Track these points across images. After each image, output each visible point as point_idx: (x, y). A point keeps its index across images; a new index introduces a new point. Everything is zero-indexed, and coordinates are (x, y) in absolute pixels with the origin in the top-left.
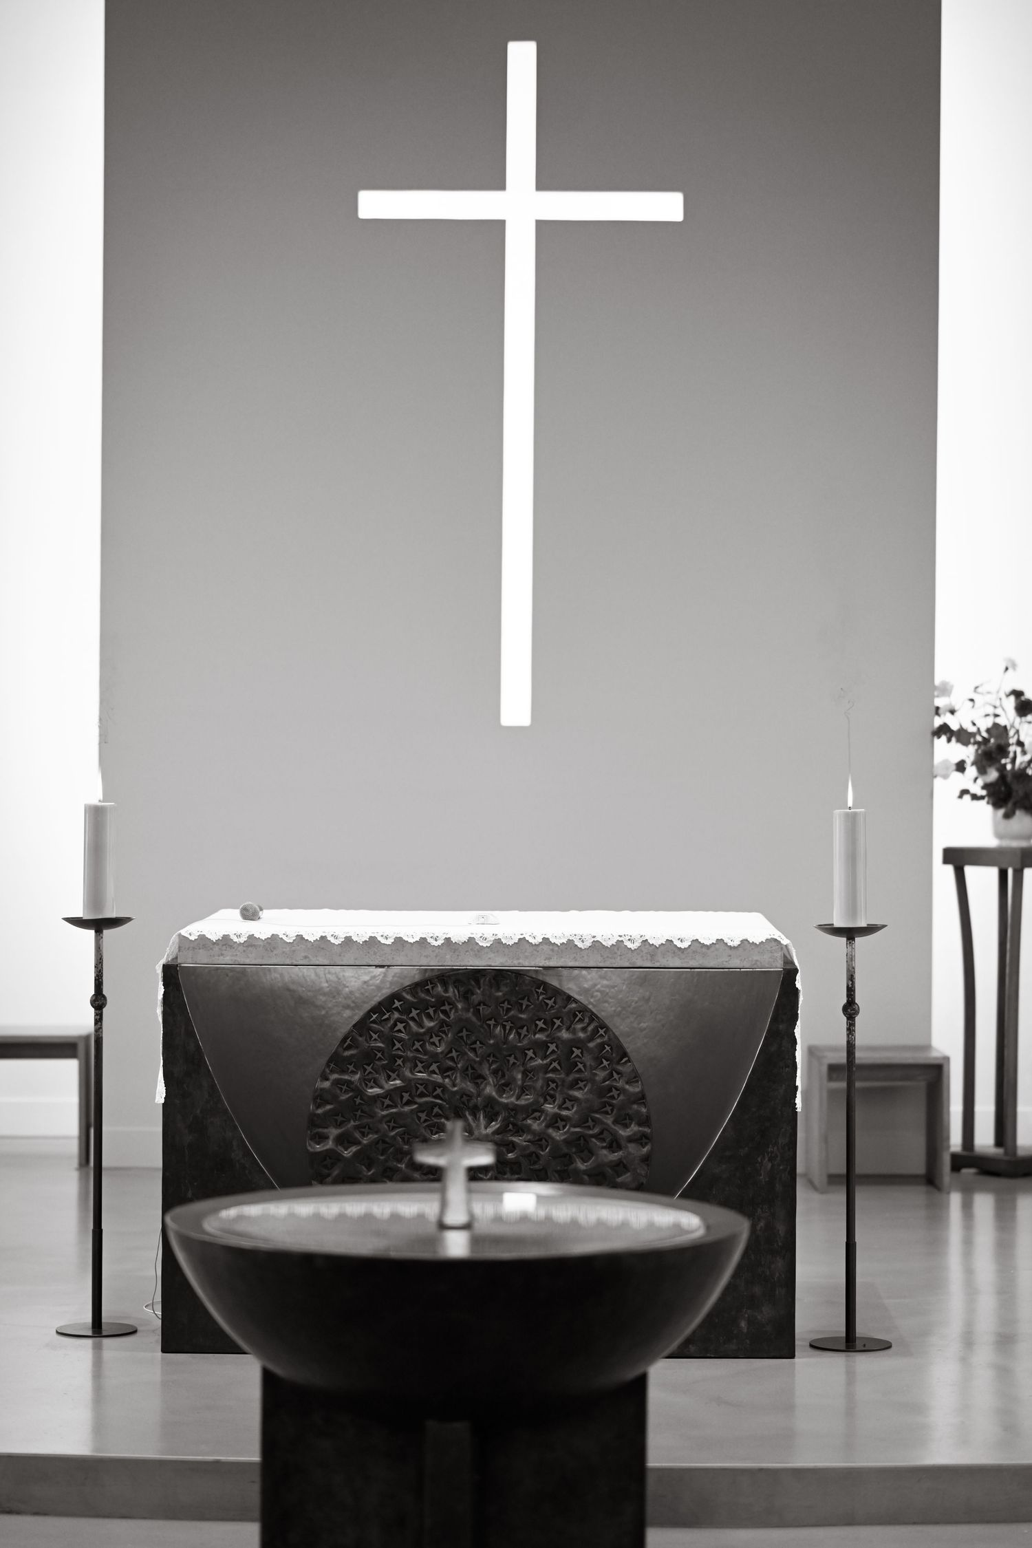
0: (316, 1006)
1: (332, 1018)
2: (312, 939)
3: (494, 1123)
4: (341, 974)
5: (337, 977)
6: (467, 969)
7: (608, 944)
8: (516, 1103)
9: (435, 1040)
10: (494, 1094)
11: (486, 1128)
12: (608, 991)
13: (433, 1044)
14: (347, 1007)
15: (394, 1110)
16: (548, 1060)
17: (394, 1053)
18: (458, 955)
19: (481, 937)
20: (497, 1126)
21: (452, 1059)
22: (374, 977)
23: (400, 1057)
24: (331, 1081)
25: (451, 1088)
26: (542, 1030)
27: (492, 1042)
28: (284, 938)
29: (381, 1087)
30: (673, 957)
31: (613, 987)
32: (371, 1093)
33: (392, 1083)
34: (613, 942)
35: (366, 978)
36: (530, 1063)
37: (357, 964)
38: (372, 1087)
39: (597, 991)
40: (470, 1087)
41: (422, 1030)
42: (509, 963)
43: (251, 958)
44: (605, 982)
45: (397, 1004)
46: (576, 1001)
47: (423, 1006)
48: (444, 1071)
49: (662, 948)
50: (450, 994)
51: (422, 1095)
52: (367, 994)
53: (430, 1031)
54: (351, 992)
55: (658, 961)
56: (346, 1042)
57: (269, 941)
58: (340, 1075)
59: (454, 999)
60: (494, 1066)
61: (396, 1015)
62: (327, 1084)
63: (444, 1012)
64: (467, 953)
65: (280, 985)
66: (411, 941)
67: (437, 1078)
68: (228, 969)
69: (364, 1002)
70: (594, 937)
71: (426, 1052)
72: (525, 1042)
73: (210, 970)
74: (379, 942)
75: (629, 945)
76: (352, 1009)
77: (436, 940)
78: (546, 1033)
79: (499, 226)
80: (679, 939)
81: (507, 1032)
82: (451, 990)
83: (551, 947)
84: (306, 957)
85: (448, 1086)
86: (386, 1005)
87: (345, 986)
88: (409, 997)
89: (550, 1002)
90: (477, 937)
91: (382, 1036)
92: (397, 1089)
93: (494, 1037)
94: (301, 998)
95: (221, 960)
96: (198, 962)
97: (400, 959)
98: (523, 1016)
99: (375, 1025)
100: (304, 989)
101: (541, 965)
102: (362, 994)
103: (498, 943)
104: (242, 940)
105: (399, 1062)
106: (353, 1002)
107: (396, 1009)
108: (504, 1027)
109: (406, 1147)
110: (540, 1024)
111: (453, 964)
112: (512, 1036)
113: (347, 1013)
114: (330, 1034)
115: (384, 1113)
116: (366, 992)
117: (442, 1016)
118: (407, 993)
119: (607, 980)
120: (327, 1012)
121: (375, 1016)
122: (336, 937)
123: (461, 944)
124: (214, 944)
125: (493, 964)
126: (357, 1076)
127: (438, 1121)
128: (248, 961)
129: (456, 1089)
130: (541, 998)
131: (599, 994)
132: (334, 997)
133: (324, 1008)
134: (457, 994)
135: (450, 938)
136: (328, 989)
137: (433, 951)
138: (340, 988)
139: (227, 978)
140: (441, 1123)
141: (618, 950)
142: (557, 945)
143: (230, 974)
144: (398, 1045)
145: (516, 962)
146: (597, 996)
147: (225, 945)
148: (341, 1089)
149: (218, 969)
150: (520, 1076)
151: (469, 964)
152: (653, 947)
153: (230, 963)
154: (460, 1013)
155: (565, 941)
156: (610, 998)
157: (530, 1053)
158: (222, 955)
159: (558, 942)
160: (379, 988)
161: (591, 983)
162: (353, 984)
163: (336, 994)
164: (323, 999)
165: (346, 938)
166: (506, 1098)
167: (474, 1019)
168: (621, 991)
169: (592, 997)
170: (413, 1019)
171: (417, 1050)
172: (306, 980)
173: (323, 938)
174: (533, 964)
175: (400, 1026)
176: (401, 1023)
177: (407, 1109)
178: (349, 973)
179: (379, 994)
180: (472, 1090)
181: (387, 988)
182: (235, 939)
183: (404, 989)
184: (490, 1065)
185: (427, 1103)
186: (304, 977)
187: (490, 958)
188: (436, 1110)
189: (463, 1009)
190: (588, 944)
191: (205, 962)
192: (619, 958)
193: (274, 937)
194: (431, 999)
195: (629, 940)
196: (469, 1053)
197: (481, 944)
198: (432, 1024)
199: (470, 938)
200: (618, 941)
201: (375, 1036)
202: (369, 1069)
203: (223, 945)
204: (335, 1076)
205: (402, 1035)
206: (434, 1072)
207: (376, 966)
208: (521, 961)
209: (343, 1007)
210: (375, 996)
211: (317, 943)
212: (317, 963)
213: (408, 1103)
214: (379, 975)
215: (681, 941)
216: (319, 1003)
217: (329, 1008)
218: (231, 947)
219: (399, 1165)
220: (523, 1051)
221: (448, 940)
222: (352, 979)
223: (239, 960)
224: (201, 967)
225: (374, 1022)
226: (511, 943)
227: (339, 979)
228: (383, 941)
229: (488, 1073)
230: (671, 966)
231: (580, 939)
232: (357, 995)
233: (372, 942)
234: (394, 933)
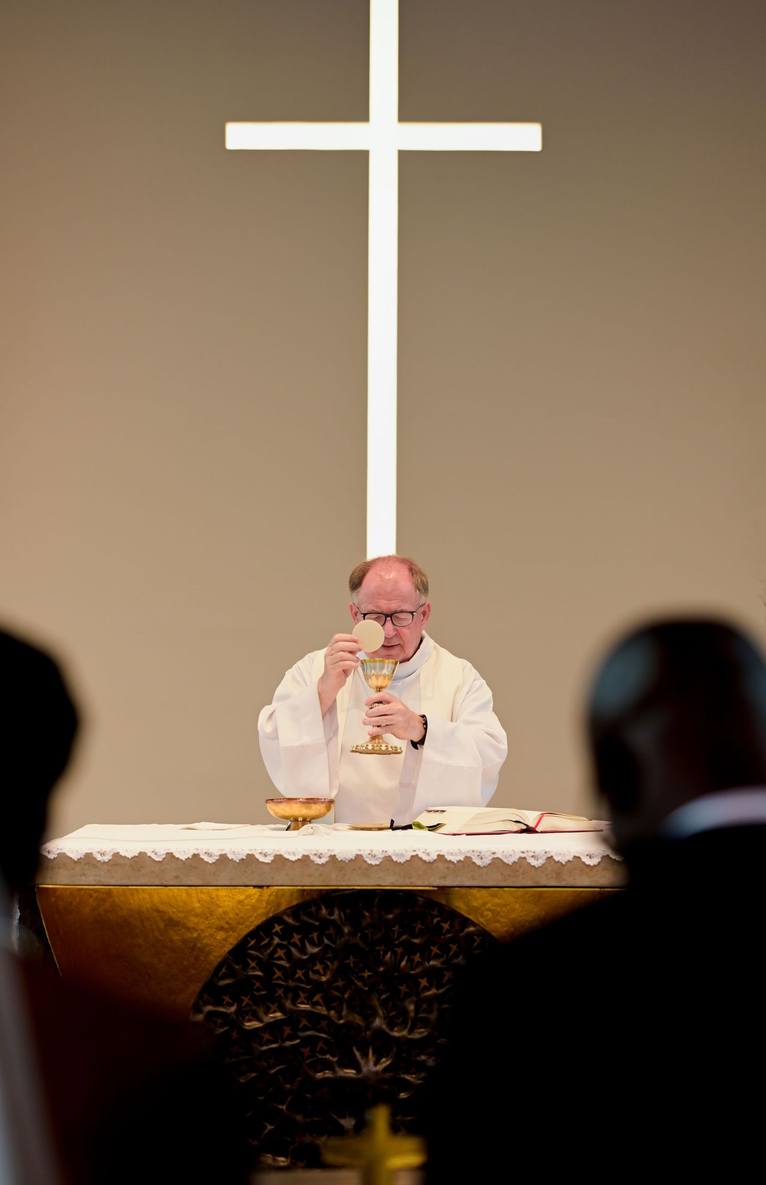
0: (188, 929)
1: (205, 941)
2: (183, 857)
3: (384, 1059)
4: (215, 893)
5: (210, 897)
6: (353, 889)
7: (509, 861)
8: (410, 1037)
9: (318, 967)
10: (384, 1027)
11: (376, 1064)
12: (499, 910)
13: (317, 972)
14: (221, 929)
15: (274, 1046)
16: (444, 990)
17: (274, 982)
18: (344, 874)
19: (369, 854)
20: (388, 1063)
21: (337, 989)
22: (250, 896)
23: (280, 986)
24: (204, 1014)
25: (336, 1021)
26: (436, 957)
27: (381, 969)
28: (153, 856)
29: (260, 1020)
30: (580, 875)
31: (505, 906)
32: (249, 1026)
33: (272, 1015)
34: (515, 859)
35: (241, 897)
36: (424, 993)
37: (233, 884)
38: (249, 1021)
39: (489, 910)
40: (358, 1020)
41: (305, 957)
42: (401, 882)
43: (117, 878)
44: (496, 901)
45: (278, 928)
46: (473, 924)
47: (305, 930)
48: (328, 1002)
49: (569, 865)
50: (335, 917)
51: (306, 1029)
52: (241, 915)
53: (313, 957)
54: (225, 913)
55: (565, 880)
56: (222, 970)
57: (136, 859)
58: (214, 1007)
59: (339, 922)
60: (384, 996)
61: (276, 940)
62: (200, 1017)
63: (329, 937)
64: (355, 872)
65: (148, 905)
66: (293, 858)
67: (322, 1010)
68: (91, 889)
69: (239, 923)
70: (494, 853)
71: (309, 981)
72: (419, 970)
73: (72, 892)
74: (258, 860)
75: (534, 862)
76: (226, 930)
77: (320, 857)
78: (442, 960)
79: (363, 156)
80: (587, 855)
81: (398, 958)
82: (336, 912)
83: (446, 865)
84: (177, 877)
85: (333, 1018)
86: (265, 928)
87: (218, 906)
88: (290, 920)
89: (446, 926)
90: (365, 854)
91: (261, 965)
92: (277, 1022)
93: (383, 964)
94: (171, 919)
95: (83, 880)
96: (58, 883)
97: (280, 879)
98: (416, 941)
99: (252, 952)
100: (174, 910)
101: (435, 884)
102: (237, 914)
103: (389, 860)
104: (106, 858)
105: (280, 992)
106: (227, 923)
107: (277, 934)
108: (394, 953)
109: (288, 1086)
110: (435, 950)
111: (339, 884)
112: (403, 963)
113: (221, 935)
114: (202, 958)
115: (265, 1048)
116: (241, 912)
117: (326, 941)
118: (288, 916)
119: (499, 899)
120: (199, 934)
121: (253, 942)
122: (210, 855)
123: (347, 861)
124: (76, 862)
125: (382, 884)
126: (233, 1009)
127: (323, 1057)
128: (113, 882)
129: (342, 1022)
130: (435, 920)
131: (489, 913)
132: (207, 918)
133: (196, 930)
134: (343, 917)
135: (335, 856)
136: (201, 910)
137: (317, 870)
138: (213, 908)
139: (91, 900)
140: (326, 1059)
141: (520, 867)
142: (453, 862)
143: (95, 895)
144: (278, 974)
145: (408, 882)
146: (487, 916)
147: (88, 864)
148: (215, 1023)
149: (80, 890)
150: (412, 1007)
151: (357, 884)
152: (559, 864)
153: (95, 883)
154: (346, 937)
155: (461, 858)
156: (502, 917)
157: (424, 982)
158: (84, 875)
159: (454, 859)
160: (254, 908)
161: (480, 902)
162: (226, 903)
163: (209, 915)
164: (195, 919)
165: (221, 856)
166: (399, 1031)
167: (362, 945)
168: (513, 910)
169: (482, 916)
170: (294, 945)
171: (299, 979)
172: (177, 900)
173: (196, 856)
174: (426, 883)
175: (280, 953)
176: (282, 949)
177: (288, 1043)
178: (223, 892)
179: (255, 915)
180: (360, 1023)
181: (263, 908)
182: (99, 858)
183: (284, 912)
184: (380, 996)
185: (309, 1036)
186: (174, 897)
187: (379, 877)
188: (320, 1044)
189: (350, 933)
190: (487, 861)
191: (66, 883)
192: (521, 876)
193: (142, 855)
194: (314, 922)
195: (533, 856)
196: (357, 982)
197: (369, 862)
198: (316, 950)
199: (357, 855)
200: (520, 858)
201: (253, 964)
202: (246, 1000)
203: (85, 864)
204: (209, 1008)
205: (283, 963)
206: (317, 1003)
207: (255, 887)
208: (413, 880)
209: (217, 929)
210: (250, 917)
211: (189, 861)
212: (189, 883)
213: (290, 1038)
214: (254, 894)
215: (590, 857)
216: (190, 925)
217: (202, 930)
218: (94, 866)
219: (280, 1107)
220: (415, 979)
221: (333, 857)
222: (226, 899)
223: (103, 880)
224: (62, 888)
225: (252, 948)
226: (402, 860)
227: (212, 898)
228: (262, 859)
229: (377, 1004)
230: (579, 884)
231: (479, 856)
232: (231, 915)
233: (250, 859)
234: (274, 850)
